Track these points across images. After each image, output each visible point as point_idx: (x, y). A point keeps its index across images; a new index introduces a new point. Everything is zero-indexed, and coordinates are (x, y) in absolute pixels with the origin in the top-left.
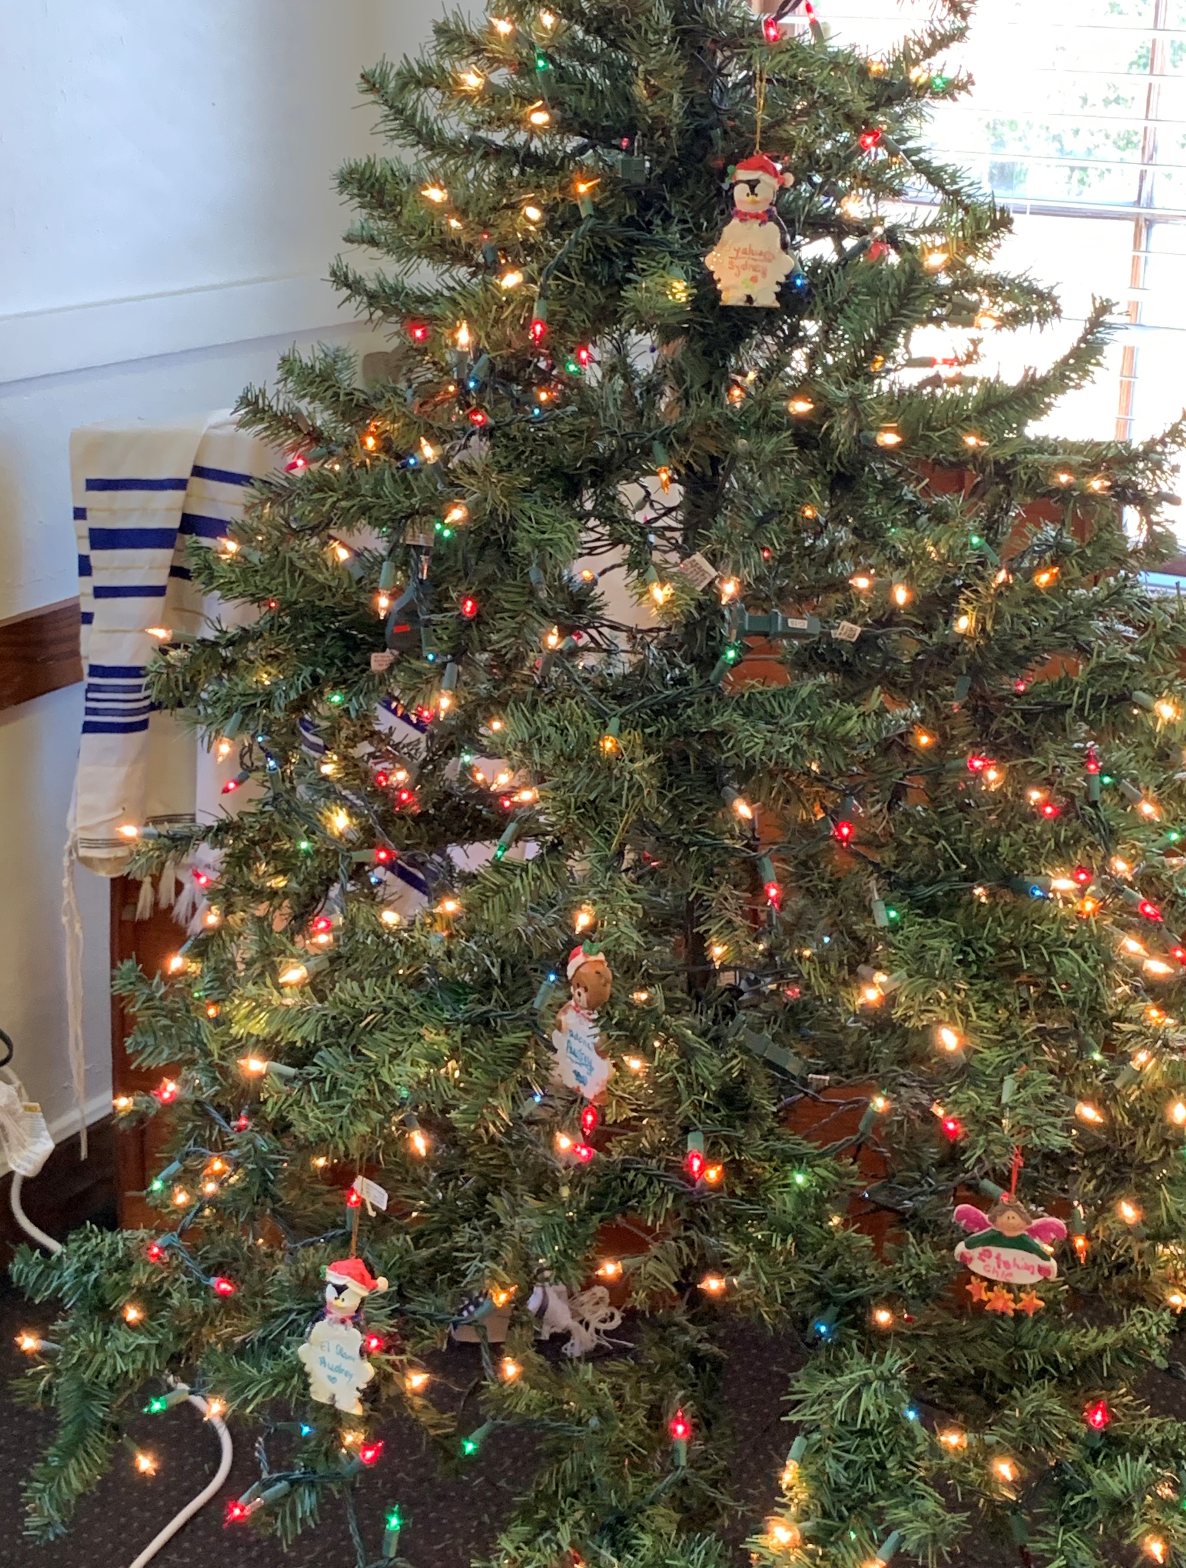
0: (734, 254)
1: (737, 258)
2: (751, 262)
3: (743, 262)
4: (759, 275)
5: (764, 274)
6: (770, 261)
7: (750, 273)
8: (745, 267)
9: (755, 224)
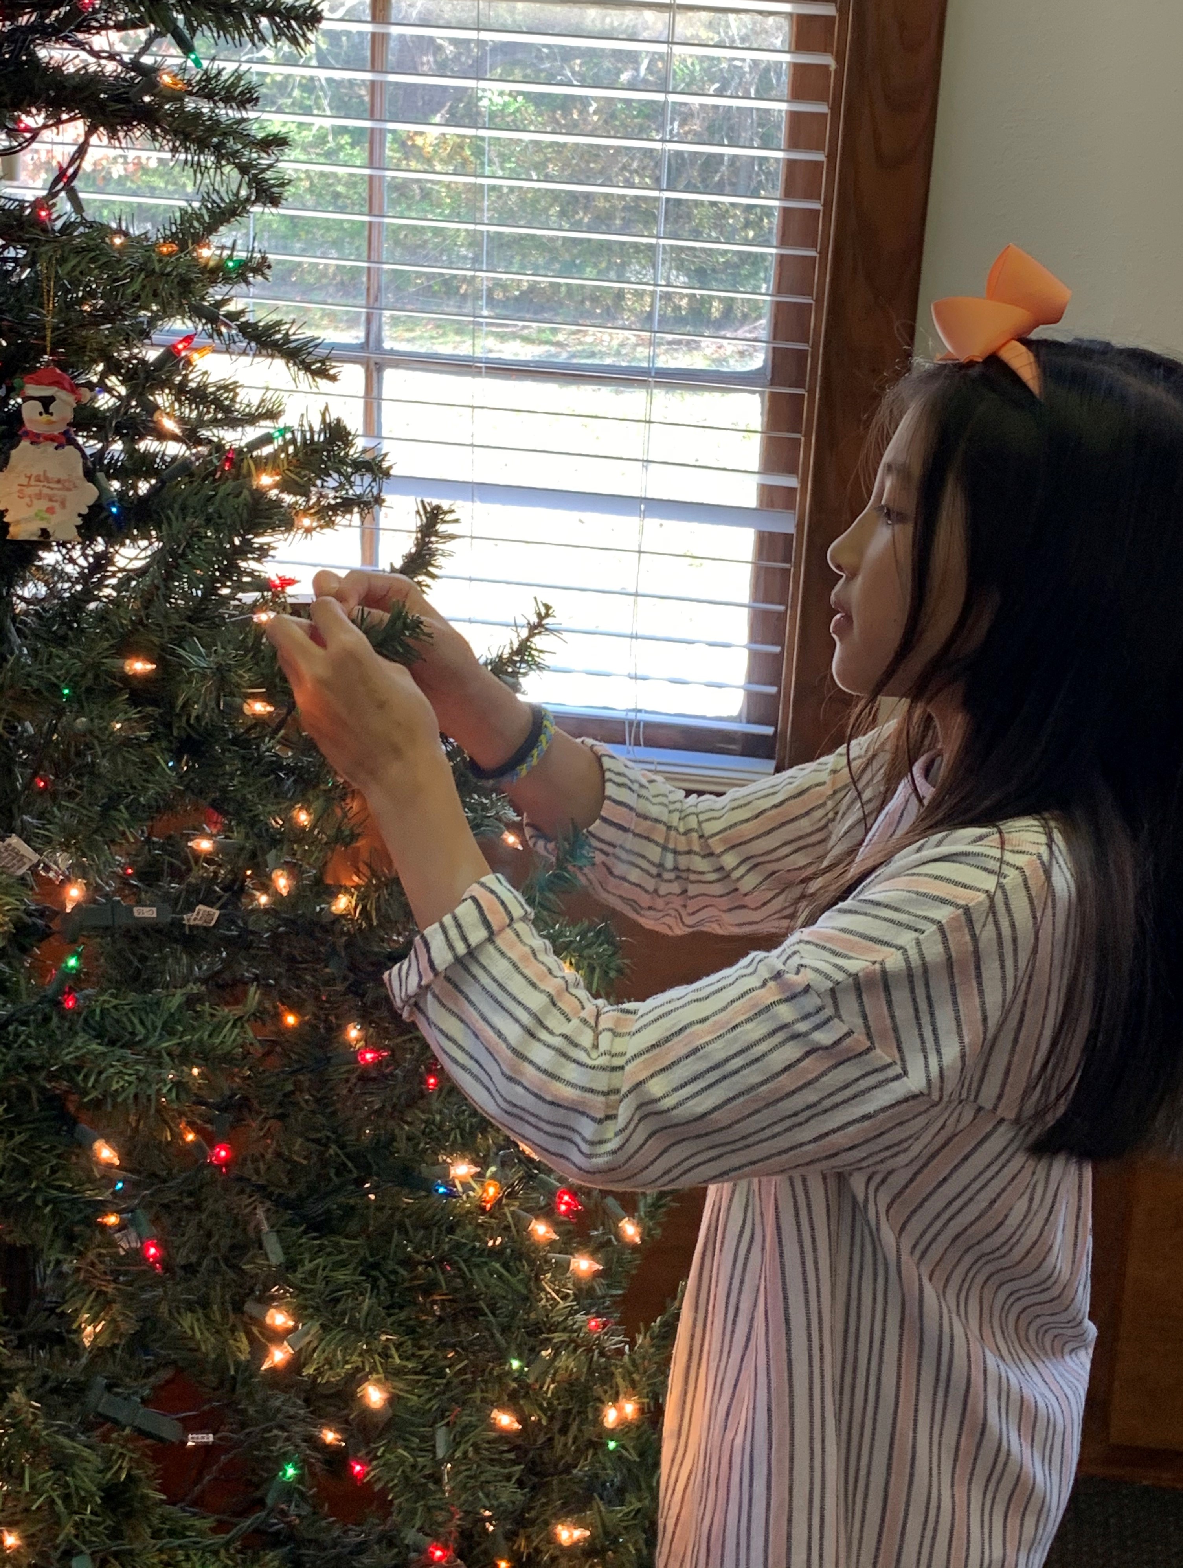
0: (24, 481)
1: (28, 485)
2: (46, 491)
3: (36, 490)
4: (56, 505)
5: (63, 504)
6: (69, 490)
7: (44, 504)
8: (39, 496)
9: (50, 447)
